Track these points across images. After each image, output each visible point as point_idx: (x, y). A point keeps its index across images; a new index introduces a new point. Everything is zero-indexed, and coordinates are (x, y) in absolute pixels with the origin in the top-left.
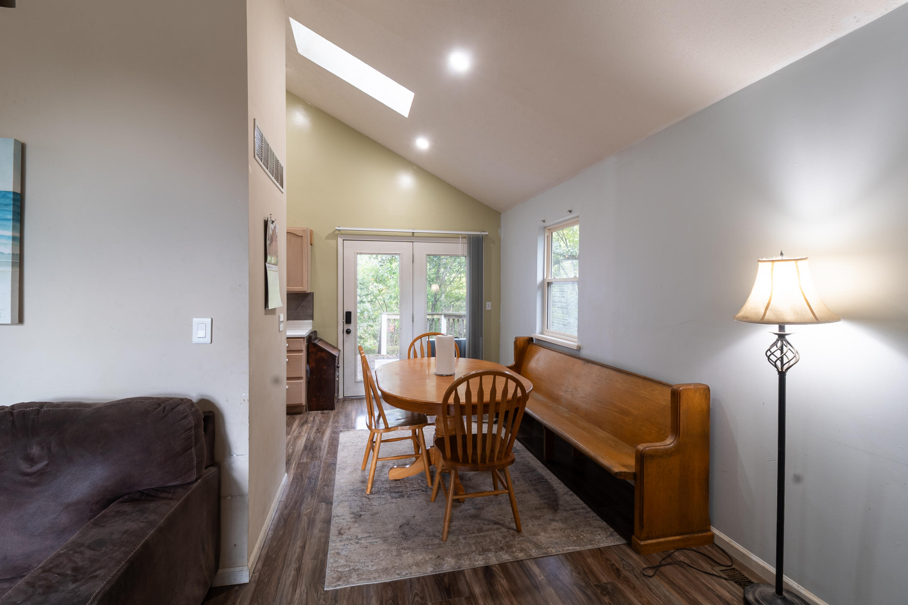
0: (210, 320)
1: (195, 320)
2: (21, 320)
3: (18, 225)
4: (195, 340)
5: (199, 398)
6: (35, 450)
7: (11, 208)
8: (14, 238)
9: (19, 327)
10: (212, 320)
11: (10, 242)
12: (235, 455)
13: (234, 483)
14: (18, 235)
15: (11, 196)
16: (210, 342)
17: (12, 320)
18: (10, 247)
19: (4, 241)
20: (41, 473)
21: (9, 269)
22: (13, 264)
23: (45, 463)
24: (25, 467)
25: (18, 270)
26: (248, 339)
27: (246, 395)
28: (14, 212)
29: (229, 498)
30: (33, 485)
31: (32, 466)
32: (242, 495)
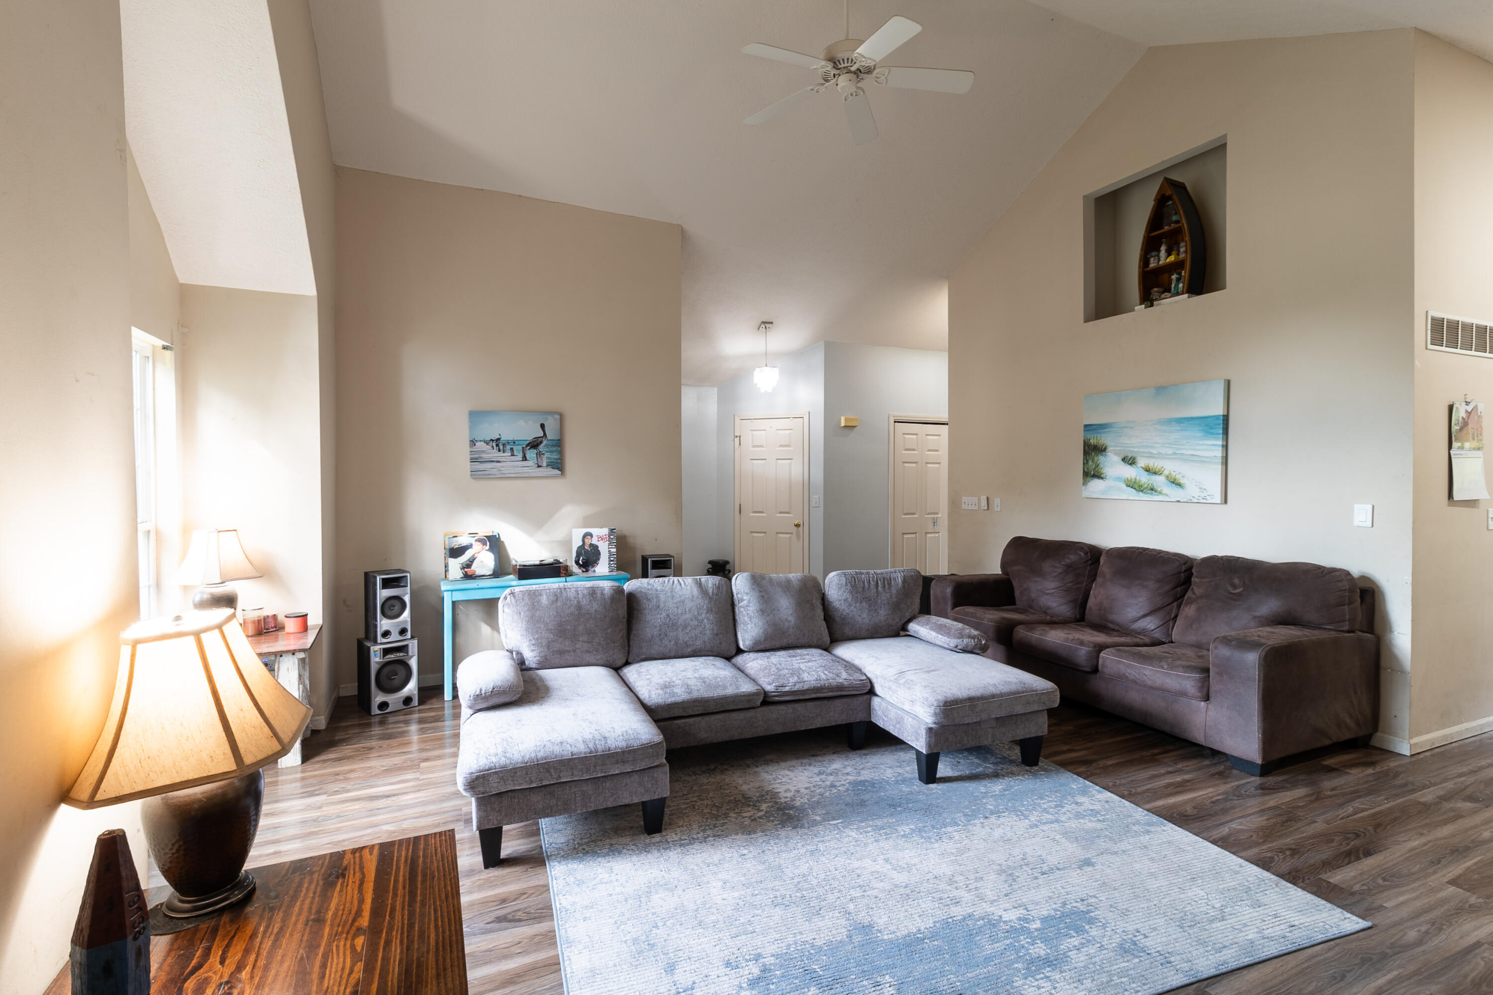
0: (1371, 506)
1: (1357, 506)
2: (1226, 502)
3: (1225, 436)
4: (1356, 523)
5: (1360, 574)
6: (1236, 581)
7: (1221, 426)
8: (1223, 446)
9: (1225, 506)
10: (1373, 506)
11: (1221, 448)
12: (1396, 633)
13: (1394, 658)
14: (1225, 443)
15: (1222, 418)
16: (1371, 526)
17: (1221, 501)
18: (1221, 452)
19: (1217, 448)
20: (1239, 594)
21: (1220, 467)
22: (1222, 464)
23: (1241, 589)
24: (1230, 589)
25: (1224, 466)
26: (1411, 526)
27: (1409, 578)
28: (1223, 428)
29: (1389, 670)
30: (1235, 600)
31: (1234, 589)
32: (1403, 672)
